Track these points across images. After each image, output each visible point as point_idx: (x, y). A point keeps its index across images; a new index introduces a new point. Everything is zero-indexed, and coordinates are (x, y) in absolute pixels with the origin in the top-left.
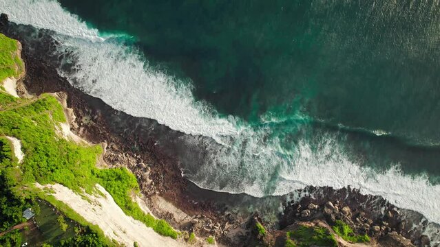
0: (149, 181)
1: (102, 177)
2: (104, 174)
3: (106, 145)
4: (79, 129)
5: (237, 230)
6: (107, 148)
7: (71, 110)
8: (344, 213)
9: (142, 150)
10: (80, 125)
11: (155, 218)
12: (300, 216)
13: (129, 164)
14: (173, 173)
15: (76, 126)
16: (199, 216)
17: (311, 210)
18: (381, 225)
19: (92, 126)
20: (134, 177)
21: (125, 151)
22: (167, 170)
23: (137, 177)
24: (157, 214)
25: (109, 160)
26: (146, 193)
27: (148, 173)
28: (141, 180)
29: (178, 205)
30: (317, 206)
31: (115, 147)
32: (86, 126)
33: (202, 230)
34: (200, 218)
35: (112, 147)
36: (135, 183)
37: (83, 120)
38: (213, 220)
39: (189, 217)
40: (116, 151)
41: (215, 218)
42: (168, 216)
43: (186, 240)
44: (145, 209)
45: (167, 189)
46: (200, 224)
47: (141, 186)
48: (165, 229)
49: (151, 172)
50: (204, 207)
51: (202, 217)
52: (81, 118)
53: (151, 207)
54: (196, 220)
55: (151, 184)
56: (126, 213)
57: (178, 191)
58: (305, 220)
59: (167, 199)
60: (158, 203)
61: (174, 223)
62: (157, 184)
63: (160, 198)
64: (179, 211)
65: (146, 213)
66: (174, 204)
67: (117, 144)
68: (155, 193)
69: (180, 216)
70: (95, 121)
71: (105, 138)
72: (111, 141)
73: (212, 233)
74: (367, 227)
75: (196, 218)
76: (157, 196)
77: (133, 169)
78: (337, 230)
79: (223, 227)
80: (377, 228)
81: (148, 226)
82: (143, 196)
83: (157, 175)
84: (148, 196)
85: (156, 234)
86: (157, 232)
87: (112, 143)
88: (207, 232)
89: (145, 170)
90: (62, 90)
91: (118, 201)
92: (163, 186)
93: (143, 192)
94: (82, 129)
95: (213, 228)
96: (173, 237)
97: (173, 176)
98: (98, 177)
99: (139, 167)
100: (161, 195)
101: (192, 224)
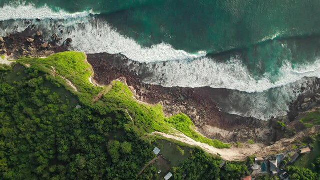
0: (198, 117)
1: (172, 122)
2: (172, 120)
3: (161, 102)
4: (140, 98)
5: (263, 131)
6: (163, 104)
7: (132, 87)
9: (186, 98)
10: (140, 95)
11: (210, 140)
12: (301, 108)
13: (181, 110)
14: (211, 107)
15: (138, 96)
16: (237, 129)
17: (306, 102)
19: (149, 93)
20: (188, 117)
21: (175, 102)
22: (207, 106)
23: (190, 117)
24: (210, 137)
25: (167, 111)
26: (198, 126)
27: (195, 112)
28: (192, 118)
29: (221, 127)
30: (309, 99)
31: (167, 102)
32: (144, 95)
33: (242, 138)
34: (238, 131)
35: (166, 103)
37: (141, 91)
39: (231, 133)
40: (169, 105)
41: (247, 128)
42: (217, 136)
43: (236, 146)
45: (210, 119)
46: (239, 134)
47: (194, 122)
48: (220, 144)
49: (197, 111)
50: (238, 123)
51: (239, 130)
52: (140, 90)
53: (204, 133)
54: (236, 133)
55: (200, 118)
57: (218, 118)
58: (305, 109)
59: (213, 125)
60: (208, 129)
61: (222, 139)
62: (203, 117)
63: (208, 126)
64: (223, 130)
66: (218, 127)
67: (169, 100)
68: (204, 124)
69: (225, 133)
70: (149, 89)
71: (160, 98)
72: (164, 99)
73: (249, 137)
75: (235, 131)
76: (206, 125)
77: (185, 112)
79: (254, 132)
81: (210, 145)
83: (201, 111)
84: (200, 127)
85: (216, 149)
86: (216, 147)
87: (165, 100)
88: (246, 138)
89: (193, 110)
90: (121, 76)
91: (188, 134)
92: (207, 117)
93: (196, 126)
94: (142, 97)
95: (248, 134)
96: (227, 147)
97: (212, 109)
98: (169, 122)
99: (188, 110)
100: (208, 124)
101: (234, 136)
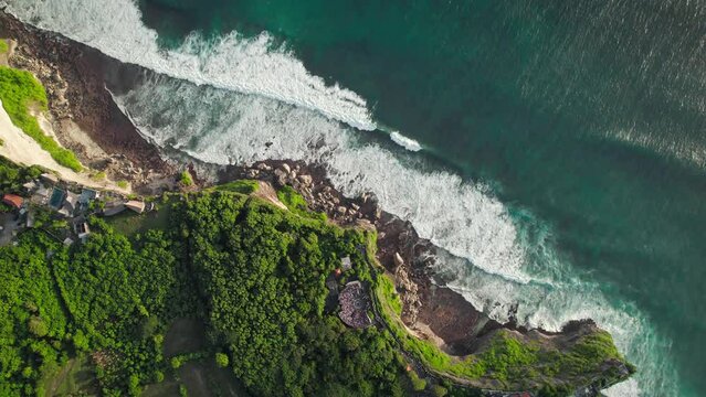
0: (64, 101)
3: (15, 44)
6: (17, 49)
8: (301, 181)
9: (62, 61)
11: (60, 145)
12: (245, 176)
13: (40, 73)
14: (96, 95)
16: (119, 155)
17: (260, 170)
18: (350, 207)
20: (43, 89)
21: (39, 58)
22: (89, 90)
23: (48, 92)
24: (65, 143)
25: (15, 64)
26: (55, 115)
27: (64, 90)
28: (52, 97)
29: (94, 137)
30: (270, 168)
31: (27, 49)
33: (118, 173)
34: (118, 158)
35: (23, 49)
36: (43, 97)
38: (134, 163)
39: (105, 155)
40: (28, 56)
41: (138, 162)
42: (79, 148)
43: (90, 176)
44: (48, 131)
45: (84, 115)
46: (116, 164)
47: (51, 103)
48: (68, 159)
49: (68, 89)
50: (126, 146)
51: (122, 158)
53: (59, 133)
54: (114, 160)
55: (66, 104)
56: (14, 122)
57: (97, 119)
59: (82, 127)
60: (69, 129)
61: (84, 158)
62: (73, 106)
63: (74, 124)
64: (95, 144)
65: (47, 134)
66: (89, 135)
67: (31, 46)
68: (67, 117)
69: (95, 152)
71: (17, 37)
72: (24, 42)
73: (129, 179)
74: (330, 206)
75: (113, 157)
76: (70, 121)
77: (44, 80)
78: (282, 195)
79: (145, 174)
80: (343, 209)
81: (43, 148)
82: (51, 117)
83: (76, 94)
84: (58, 119)
85: (53, 161)
86: (56, 160)
87: (25, 45)
88: (123, 177)
89: (61, 86)
92: (81, 110)
93: (52, 112)
95: (132, 172)
96: (75, 170)
99: (53, 79)
100: (74, 121)
101: (107, 163)
